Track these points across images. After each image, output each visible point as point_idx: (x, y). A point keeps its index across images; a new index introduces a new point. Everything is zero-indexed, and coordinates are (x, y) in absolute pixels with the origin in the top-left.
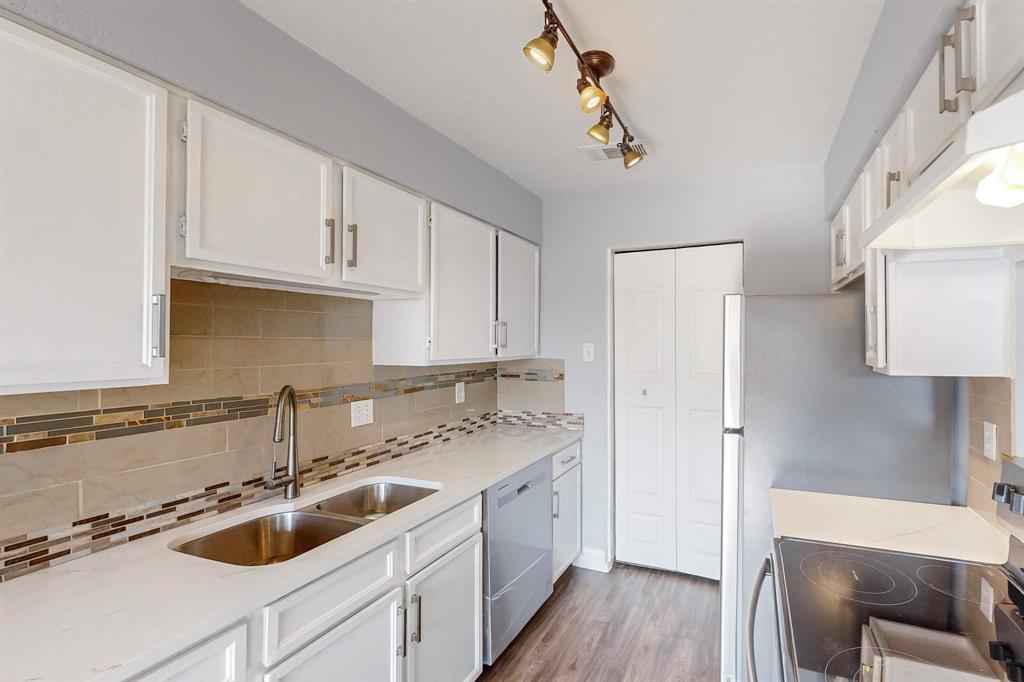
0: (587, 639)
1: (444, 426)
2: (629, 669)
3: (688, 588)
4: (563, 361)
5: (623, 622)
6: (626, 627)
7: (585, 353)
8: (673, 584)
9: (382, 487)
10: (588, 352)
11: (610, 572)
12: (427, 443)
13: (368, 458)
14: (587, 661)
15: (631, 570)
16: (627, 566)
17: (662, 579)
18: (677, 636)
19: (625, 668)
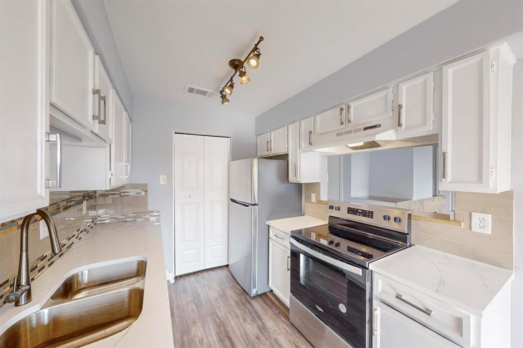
0: (190, 310)
1: (79, 230)
2: (217, 310)
3: (211, 273)
4: (147, 184)
5: (199, 295)
6: (202, 297)
7: (161, 179)
8: (206, 274)
9: (86, 272)
10: (162, 180)
11: (175, 281)
12: (73, 243)
13: (49, 260)
14: (198, 317)
15: (184, 277)
16: (181, 276)
17: (200, 275)
18: (223, 290)
19: (215, 310)
